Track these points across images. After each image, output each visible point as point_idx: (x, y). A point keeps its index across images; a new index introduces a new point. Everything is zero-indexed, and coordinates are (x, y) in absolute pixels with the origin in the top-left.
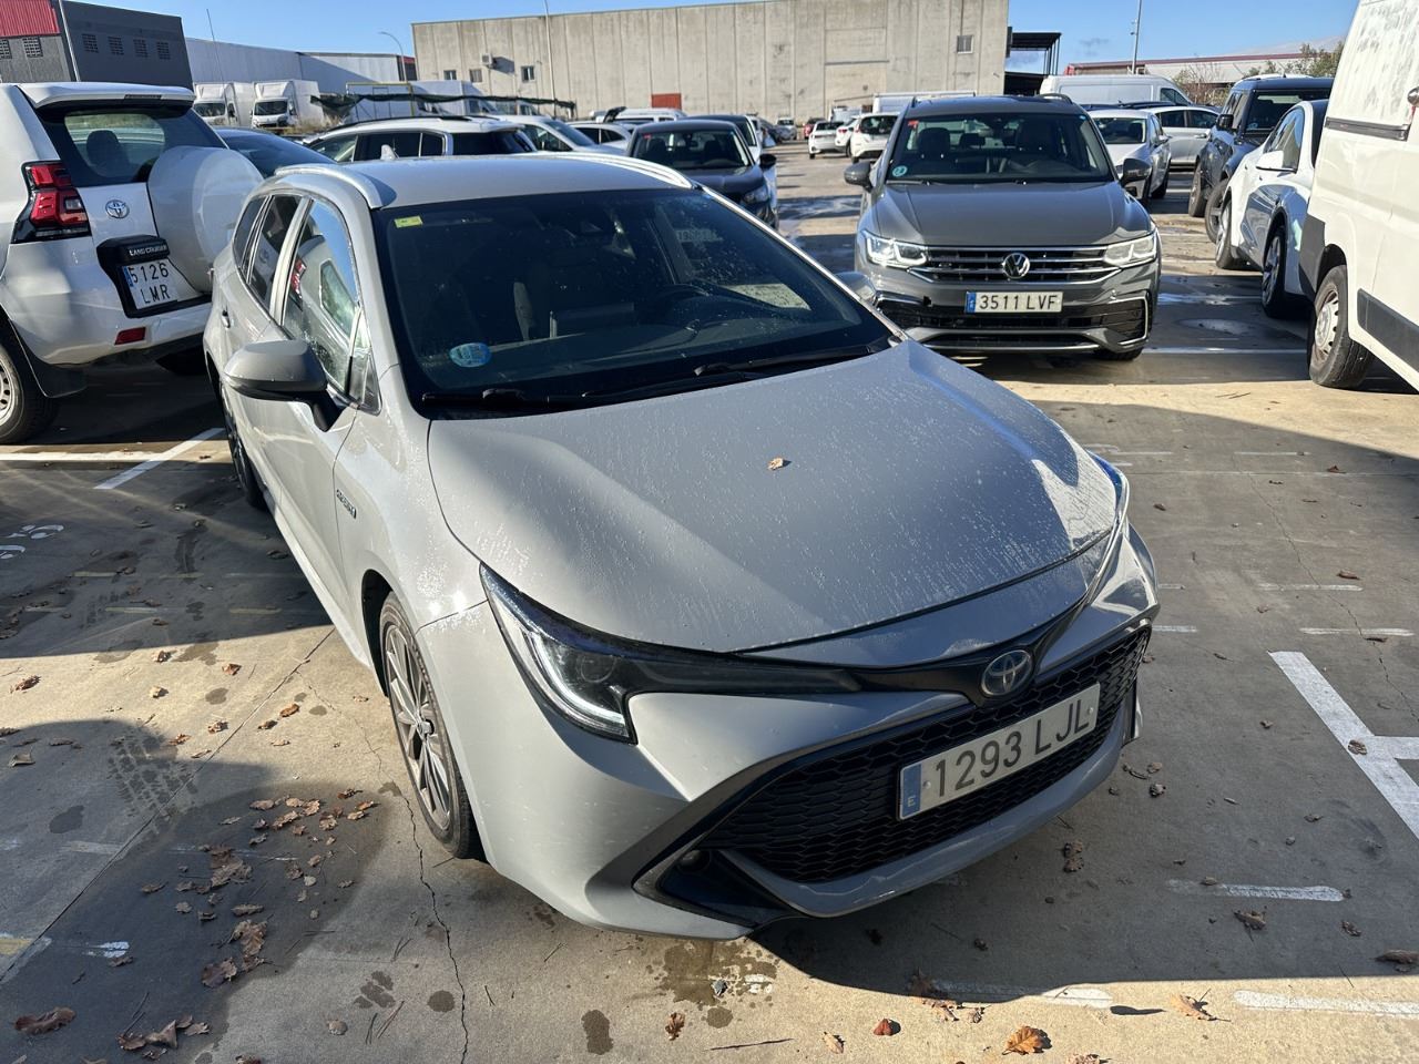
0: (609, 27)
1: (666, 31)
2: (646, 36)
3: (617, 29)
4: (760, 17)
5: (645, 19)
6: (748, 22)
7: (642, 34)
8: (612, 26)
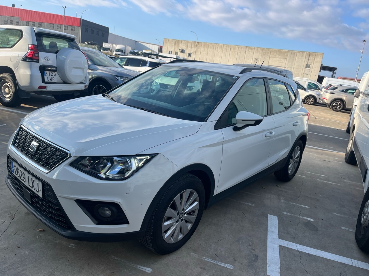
0: (213, 47)
1: (227, 51)
2: (222, 51)
3: (215, 48)
4: (253, 51)
5: (223, 46)
6: (249, 51)
7: (221, 50)
8: (214, 47)
